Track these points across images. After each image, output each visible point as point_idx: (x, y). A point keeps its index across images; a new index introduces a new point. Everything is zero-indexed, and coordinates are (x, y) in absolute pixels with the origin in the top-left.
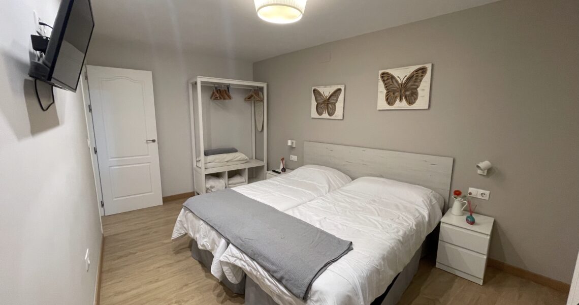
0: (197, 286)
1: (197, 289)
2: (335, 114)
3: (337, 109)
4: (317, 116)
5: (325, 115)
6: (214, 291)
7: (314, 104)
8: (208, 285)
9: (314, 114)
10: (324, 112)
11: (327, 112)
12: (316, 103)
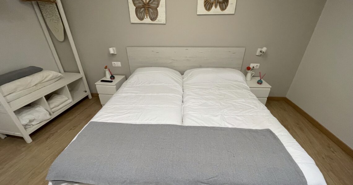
2: (158, 19)
3: (159, 14)
4: (137, 20)
5: (147, 20)
7: (132, 8)
9: (134, 18)
10: (146, 17)
11: (148, 16)
12: (135, 7)
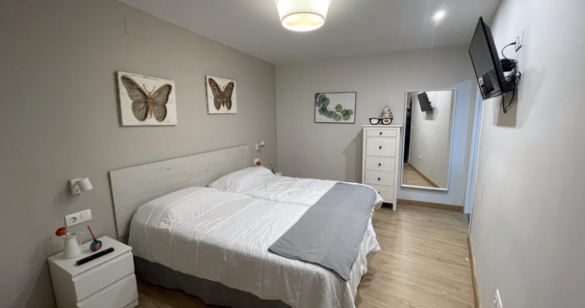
0: (376, 301)
1: (378, 298)
2: (167, 118)
5: (151, 120)
6: (369, 286)
7: (127, 102)
8: (367, 294)
9: (129, 118)
10: (149, 116)
12: (132, 101)
